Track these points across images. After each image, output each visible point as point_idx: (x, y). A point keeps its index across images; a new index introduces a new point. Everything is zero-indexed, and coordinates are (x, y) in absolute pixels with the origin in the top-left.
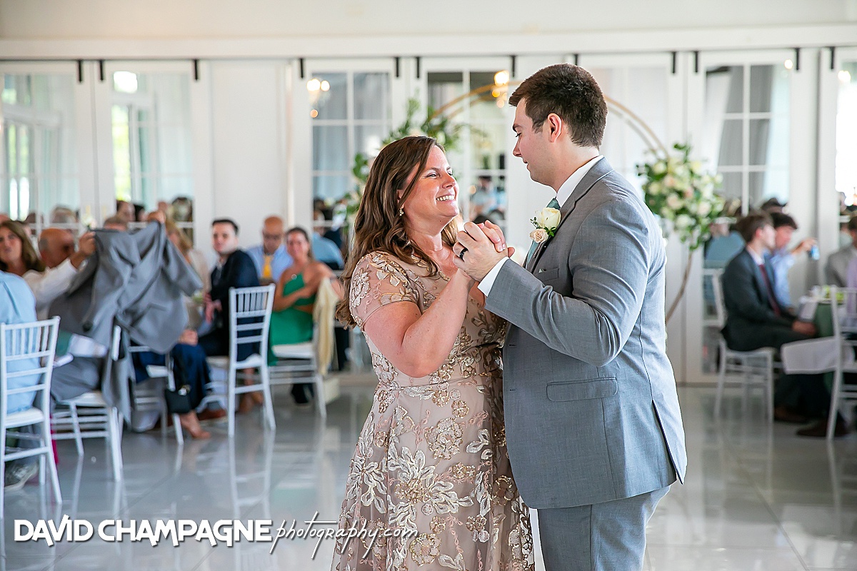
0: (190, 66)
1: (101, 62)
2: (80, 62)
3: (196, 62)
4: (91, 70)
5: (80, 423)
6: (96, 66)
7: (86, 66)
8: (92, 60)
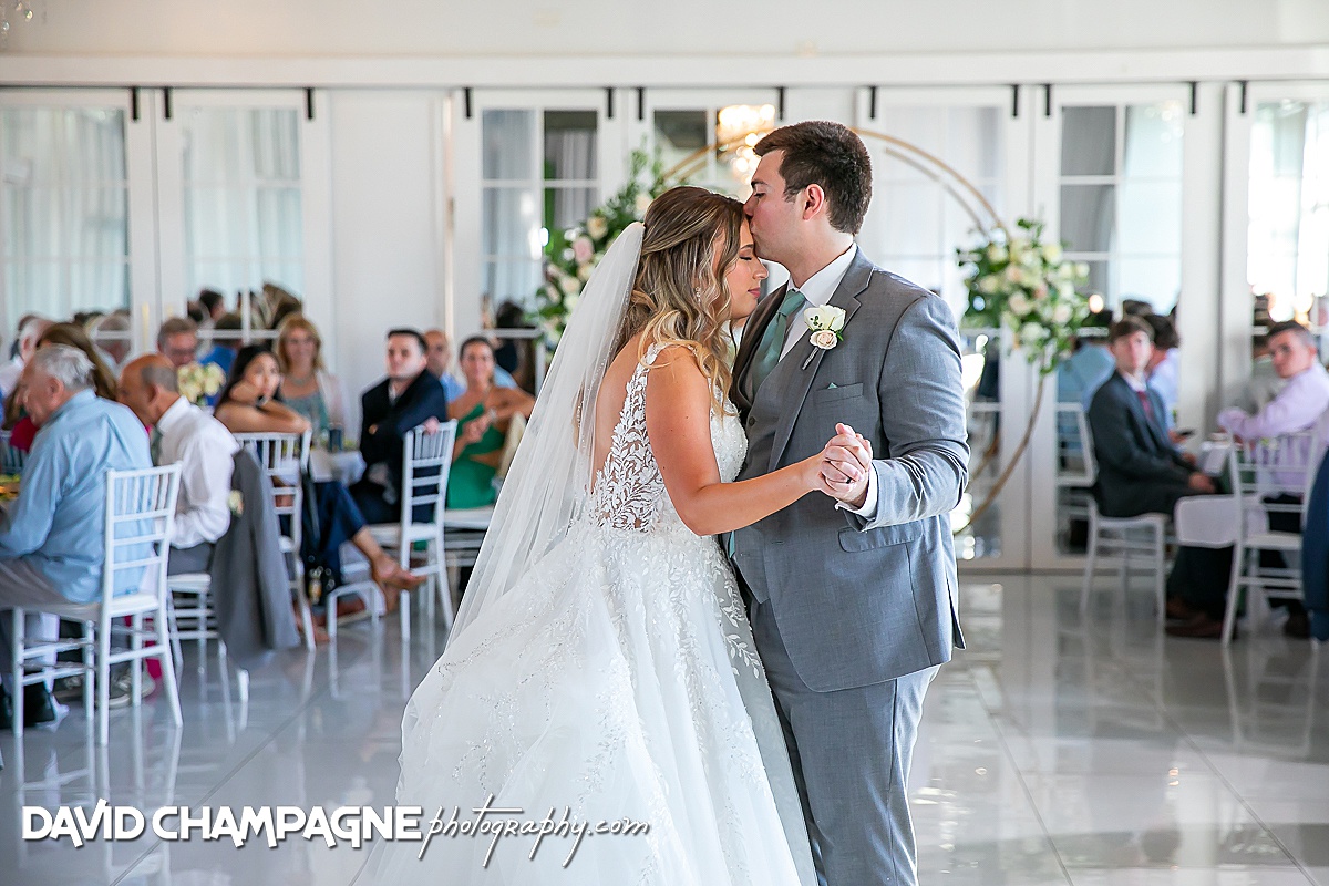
0: (301, 97)
1: (167, 91)
2: (134, 90)
3: (309, 91)
4: (150, 103)
5: (178, 619)
6: (159, 96)
7: (143, 96)
8: (153, 88)
